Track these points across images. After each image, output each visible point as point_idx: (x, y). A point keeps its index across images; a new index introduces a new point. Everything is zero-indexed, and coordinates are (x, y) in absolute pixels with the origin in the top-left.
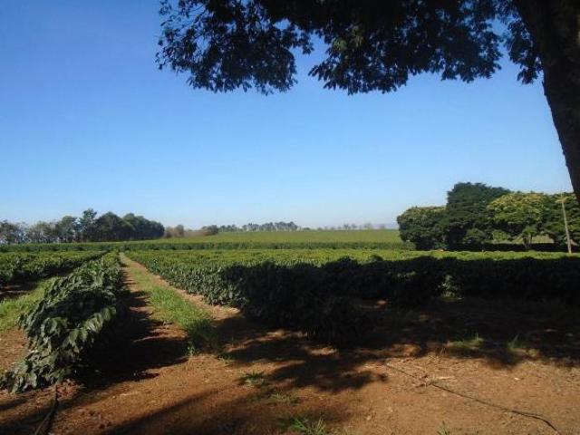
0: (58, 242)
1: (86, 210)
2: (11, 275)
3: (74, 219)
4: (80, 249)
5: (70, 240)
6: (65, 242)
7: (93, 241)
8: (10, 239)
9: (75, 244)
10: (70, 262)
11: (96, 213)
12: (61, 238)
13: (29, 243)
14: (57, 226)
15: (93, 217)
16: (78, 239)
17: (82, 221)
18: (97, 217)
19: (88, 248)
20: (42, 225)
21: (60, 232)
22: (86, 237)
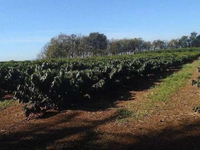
0: (180, 48)
1: (192, 32)
2: (172, 62)
3: (187, 37)
4: (191, 51)
5: (186, 47)
6: (184, 48)
7: (196, 47)
8: (161, 47)
9: (188, 48)
10: (191, 57)
11: (197, 34)
12: (182, 46)
13: (169, 49)
14: (180, 41)
15: (195, 36)
16: (189, 46)
17: (191, 38)
18: (197, 35)
19: (195, 50)
20: (173, 41)
21: (181, 43)
22: (193, 45)
